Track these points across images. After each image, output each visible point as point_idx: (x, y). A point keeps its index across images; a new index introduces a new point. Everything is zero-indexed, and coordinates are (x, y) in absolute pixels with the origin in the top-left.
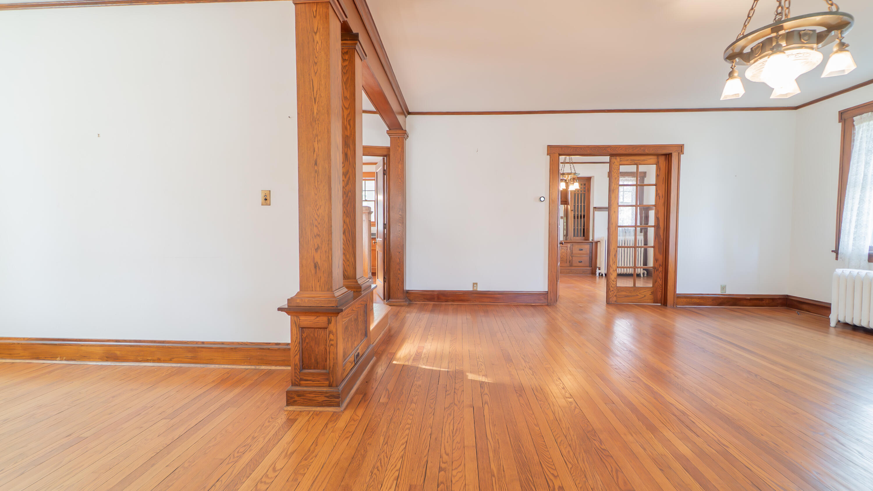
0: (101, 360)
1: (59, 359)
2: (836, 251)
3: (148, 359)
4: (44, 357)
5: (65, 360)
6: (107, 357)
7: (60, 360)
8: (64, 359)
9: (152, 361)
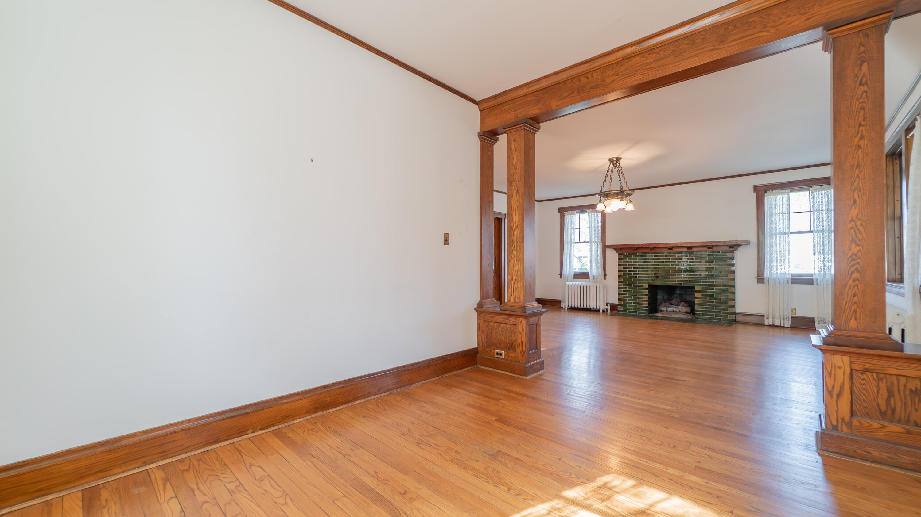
0: (308, 414)
1: (251, 431)
2: (561, 275)
3: (358, 397)
4: (225, 437)
5: (261, 429)
6: (315, 408)
7: (253, 432)
8: (258, 429)
9: (362, 397)
